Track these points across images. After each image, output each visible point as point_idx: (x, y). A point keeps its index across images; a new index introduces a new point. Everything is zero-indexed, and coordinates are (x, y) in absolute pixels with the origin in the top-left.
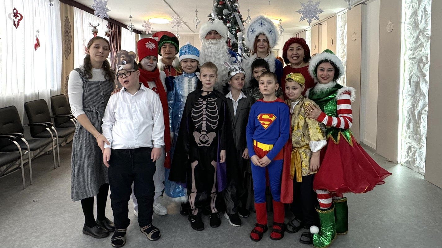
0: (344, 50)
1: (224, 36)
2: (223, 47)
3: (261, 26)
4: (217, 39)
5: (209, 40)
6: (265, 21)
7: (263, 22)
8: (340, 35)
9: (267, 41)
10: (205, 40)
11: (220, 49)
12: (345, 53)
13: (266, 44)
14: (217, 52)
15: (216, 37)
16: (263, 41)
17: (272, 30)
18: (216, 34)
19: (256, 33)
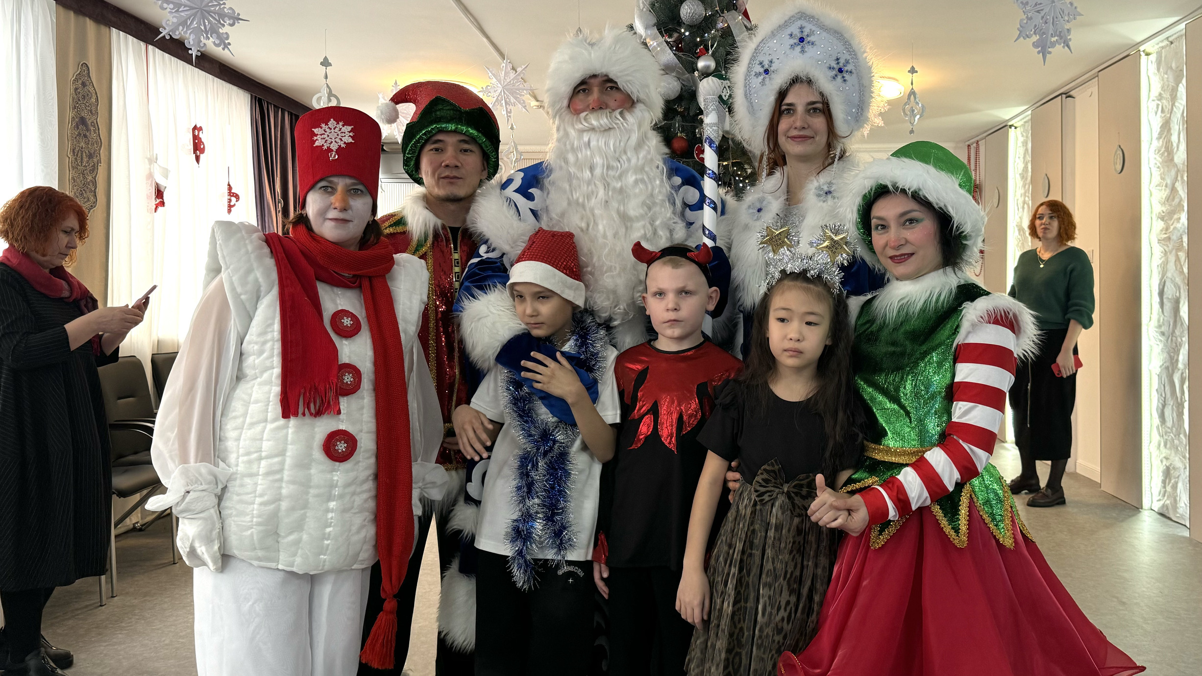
0: (1173, 189)
1: (642, 96)
2: (639, 145)
3: (798, 49)
4: (614, 110)
5: (583, 115)
6: (814, 28)
7: (806, 31)
8: (1156, 129)
9: (823, 108)
10: (568, 117)
11: (625, 152)
12: (1177, 200)
13: (819, 122)
14: (615, 164)
15: (612, 103)
16: (808, 111)
17: (847, 62)
18: (612, 88)
19: (778, 80)
